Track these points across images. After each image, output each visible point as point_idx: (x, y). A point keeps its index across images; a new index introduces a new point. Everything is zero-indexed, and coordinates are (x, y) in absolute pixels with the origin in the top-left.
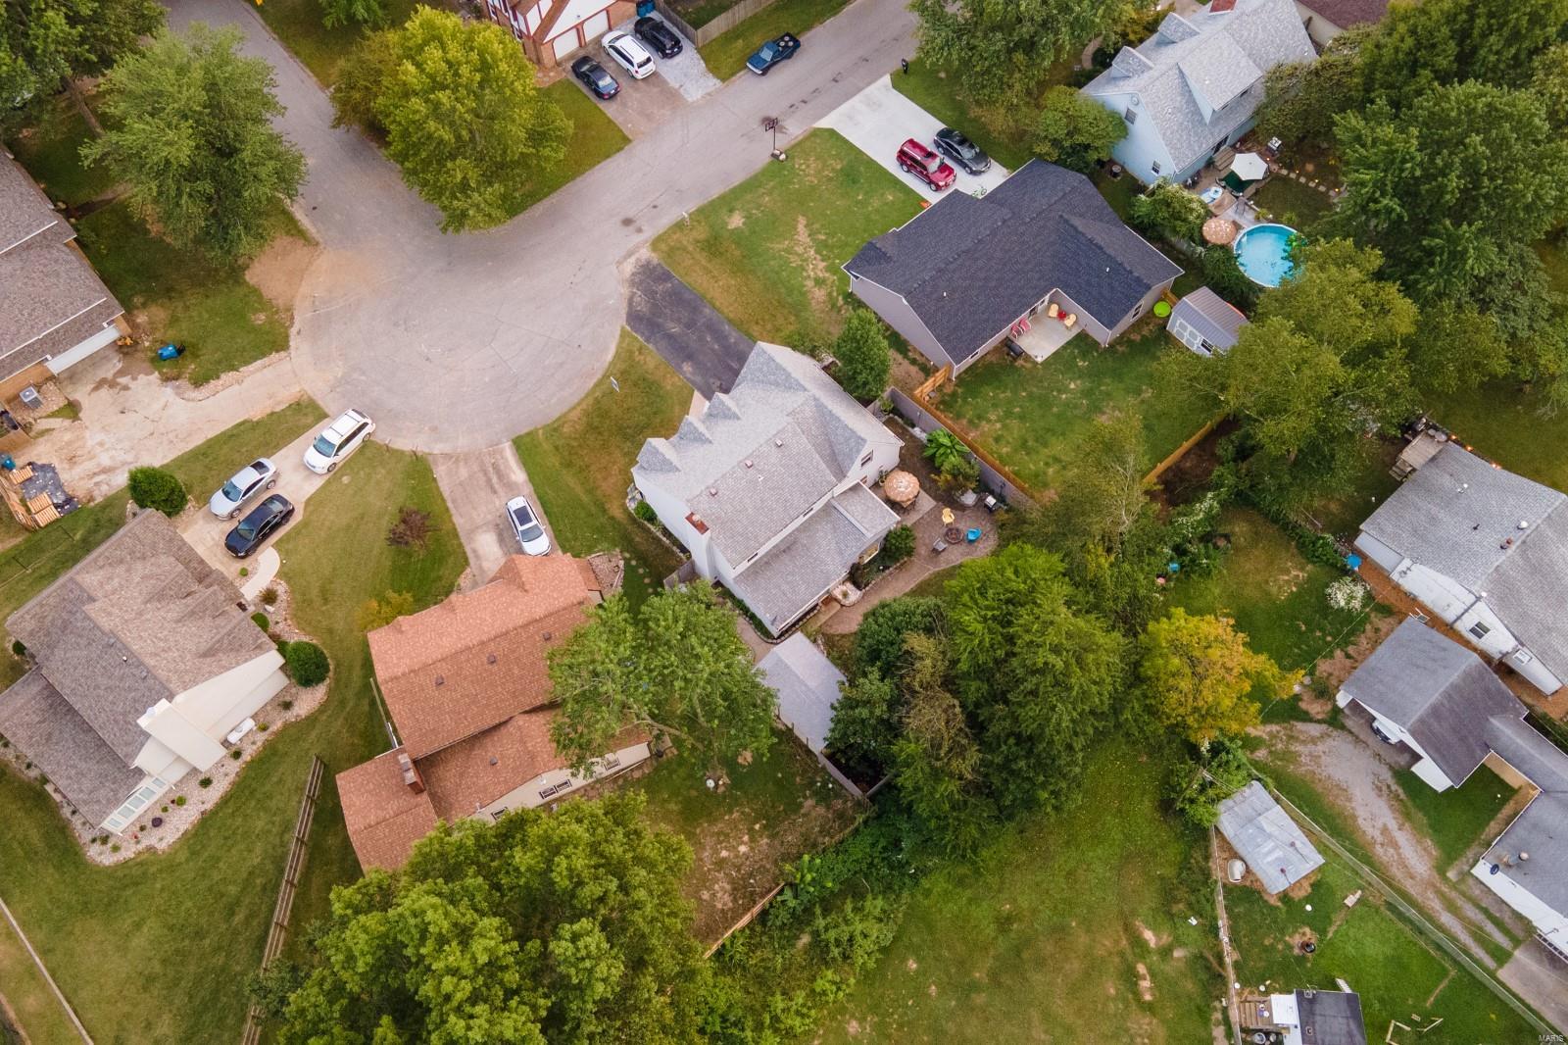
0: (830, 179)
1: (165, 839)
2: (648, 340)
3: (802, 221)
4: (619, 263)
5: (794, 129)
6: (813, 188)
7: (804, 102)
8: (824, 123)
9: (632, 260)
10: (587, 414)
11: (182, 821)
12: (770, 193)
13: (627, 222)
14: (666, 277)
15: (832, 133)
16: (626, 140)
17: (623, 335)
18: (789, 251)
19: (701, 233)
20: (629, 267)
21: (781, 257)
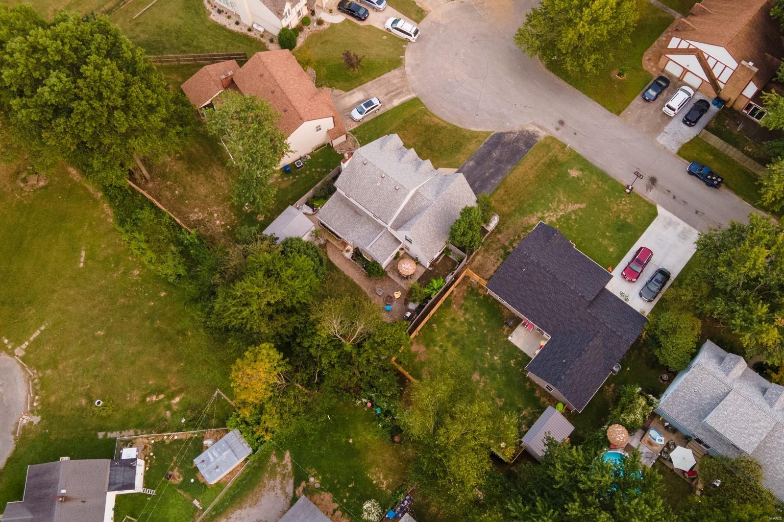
0: (618, 217)
1: (215, 17)
2: (485, 143)
3: (583, 206)
4: (534, 124)
5: (651, 196)
6: (609, 209)
7: (674, 197)
8: (660, 210)
9: (537, 129)
10: (436, 124)
11: (221, 20)
12: (599, 188)
13: (562, 123)
14: (529, 145)
15: (655, 215)
16: (618, 113)
17: (488, 133)
18: (559, 201)
19: (561, 157)
20: (531, 129)
21: (554, 198)
